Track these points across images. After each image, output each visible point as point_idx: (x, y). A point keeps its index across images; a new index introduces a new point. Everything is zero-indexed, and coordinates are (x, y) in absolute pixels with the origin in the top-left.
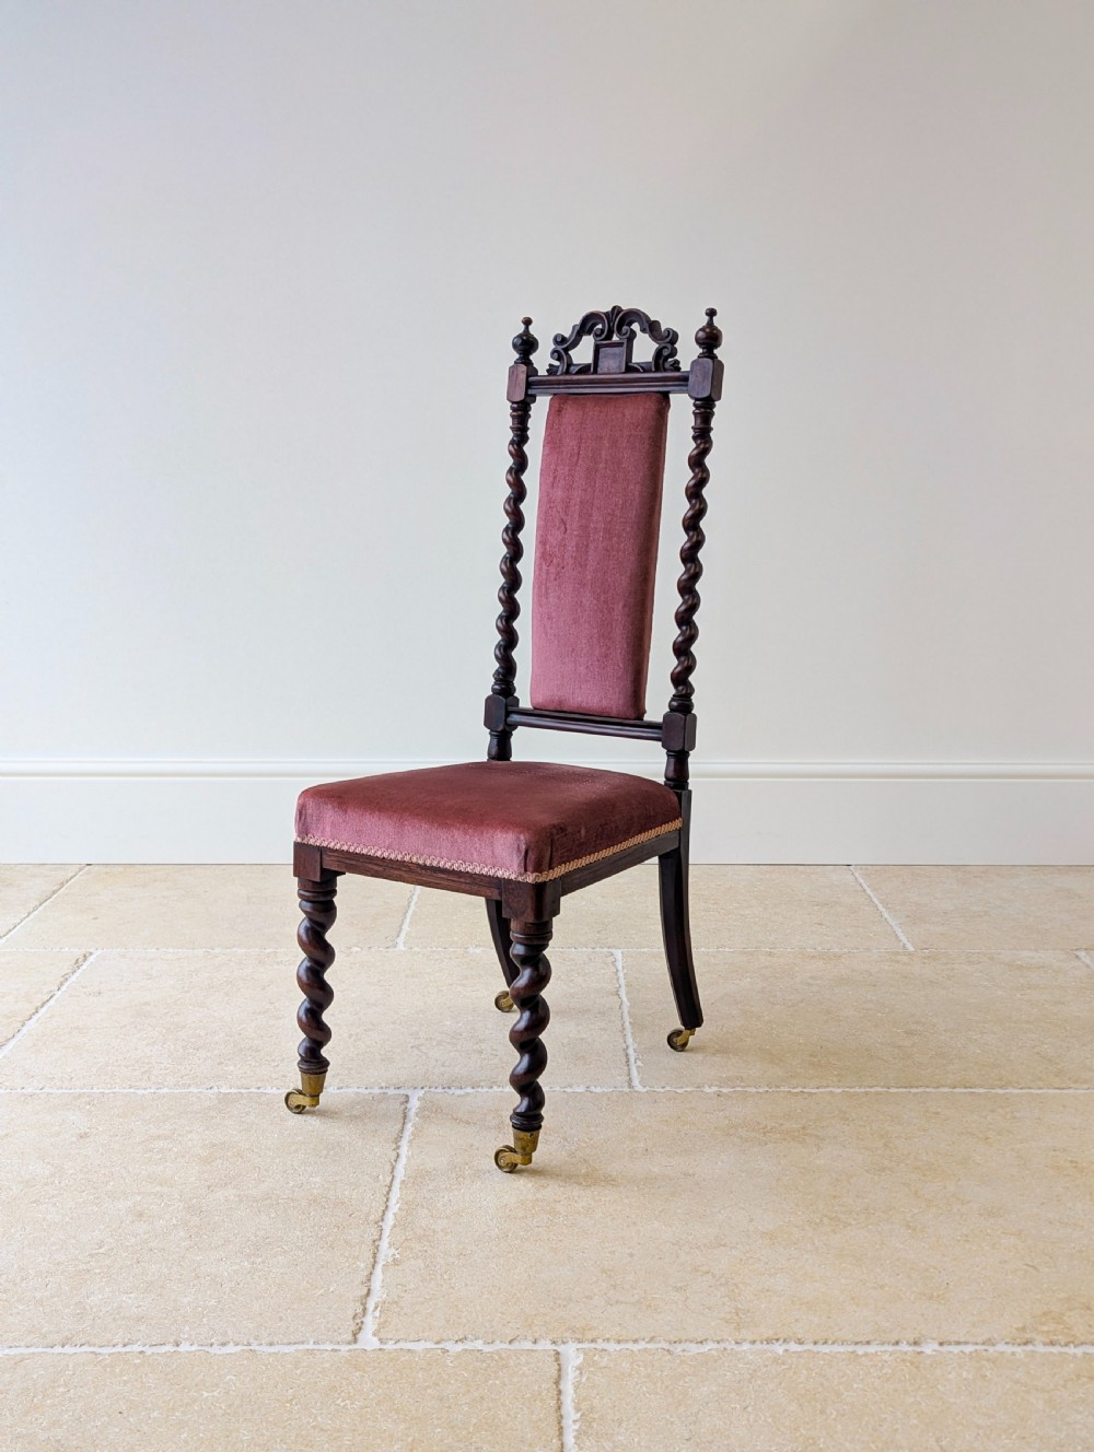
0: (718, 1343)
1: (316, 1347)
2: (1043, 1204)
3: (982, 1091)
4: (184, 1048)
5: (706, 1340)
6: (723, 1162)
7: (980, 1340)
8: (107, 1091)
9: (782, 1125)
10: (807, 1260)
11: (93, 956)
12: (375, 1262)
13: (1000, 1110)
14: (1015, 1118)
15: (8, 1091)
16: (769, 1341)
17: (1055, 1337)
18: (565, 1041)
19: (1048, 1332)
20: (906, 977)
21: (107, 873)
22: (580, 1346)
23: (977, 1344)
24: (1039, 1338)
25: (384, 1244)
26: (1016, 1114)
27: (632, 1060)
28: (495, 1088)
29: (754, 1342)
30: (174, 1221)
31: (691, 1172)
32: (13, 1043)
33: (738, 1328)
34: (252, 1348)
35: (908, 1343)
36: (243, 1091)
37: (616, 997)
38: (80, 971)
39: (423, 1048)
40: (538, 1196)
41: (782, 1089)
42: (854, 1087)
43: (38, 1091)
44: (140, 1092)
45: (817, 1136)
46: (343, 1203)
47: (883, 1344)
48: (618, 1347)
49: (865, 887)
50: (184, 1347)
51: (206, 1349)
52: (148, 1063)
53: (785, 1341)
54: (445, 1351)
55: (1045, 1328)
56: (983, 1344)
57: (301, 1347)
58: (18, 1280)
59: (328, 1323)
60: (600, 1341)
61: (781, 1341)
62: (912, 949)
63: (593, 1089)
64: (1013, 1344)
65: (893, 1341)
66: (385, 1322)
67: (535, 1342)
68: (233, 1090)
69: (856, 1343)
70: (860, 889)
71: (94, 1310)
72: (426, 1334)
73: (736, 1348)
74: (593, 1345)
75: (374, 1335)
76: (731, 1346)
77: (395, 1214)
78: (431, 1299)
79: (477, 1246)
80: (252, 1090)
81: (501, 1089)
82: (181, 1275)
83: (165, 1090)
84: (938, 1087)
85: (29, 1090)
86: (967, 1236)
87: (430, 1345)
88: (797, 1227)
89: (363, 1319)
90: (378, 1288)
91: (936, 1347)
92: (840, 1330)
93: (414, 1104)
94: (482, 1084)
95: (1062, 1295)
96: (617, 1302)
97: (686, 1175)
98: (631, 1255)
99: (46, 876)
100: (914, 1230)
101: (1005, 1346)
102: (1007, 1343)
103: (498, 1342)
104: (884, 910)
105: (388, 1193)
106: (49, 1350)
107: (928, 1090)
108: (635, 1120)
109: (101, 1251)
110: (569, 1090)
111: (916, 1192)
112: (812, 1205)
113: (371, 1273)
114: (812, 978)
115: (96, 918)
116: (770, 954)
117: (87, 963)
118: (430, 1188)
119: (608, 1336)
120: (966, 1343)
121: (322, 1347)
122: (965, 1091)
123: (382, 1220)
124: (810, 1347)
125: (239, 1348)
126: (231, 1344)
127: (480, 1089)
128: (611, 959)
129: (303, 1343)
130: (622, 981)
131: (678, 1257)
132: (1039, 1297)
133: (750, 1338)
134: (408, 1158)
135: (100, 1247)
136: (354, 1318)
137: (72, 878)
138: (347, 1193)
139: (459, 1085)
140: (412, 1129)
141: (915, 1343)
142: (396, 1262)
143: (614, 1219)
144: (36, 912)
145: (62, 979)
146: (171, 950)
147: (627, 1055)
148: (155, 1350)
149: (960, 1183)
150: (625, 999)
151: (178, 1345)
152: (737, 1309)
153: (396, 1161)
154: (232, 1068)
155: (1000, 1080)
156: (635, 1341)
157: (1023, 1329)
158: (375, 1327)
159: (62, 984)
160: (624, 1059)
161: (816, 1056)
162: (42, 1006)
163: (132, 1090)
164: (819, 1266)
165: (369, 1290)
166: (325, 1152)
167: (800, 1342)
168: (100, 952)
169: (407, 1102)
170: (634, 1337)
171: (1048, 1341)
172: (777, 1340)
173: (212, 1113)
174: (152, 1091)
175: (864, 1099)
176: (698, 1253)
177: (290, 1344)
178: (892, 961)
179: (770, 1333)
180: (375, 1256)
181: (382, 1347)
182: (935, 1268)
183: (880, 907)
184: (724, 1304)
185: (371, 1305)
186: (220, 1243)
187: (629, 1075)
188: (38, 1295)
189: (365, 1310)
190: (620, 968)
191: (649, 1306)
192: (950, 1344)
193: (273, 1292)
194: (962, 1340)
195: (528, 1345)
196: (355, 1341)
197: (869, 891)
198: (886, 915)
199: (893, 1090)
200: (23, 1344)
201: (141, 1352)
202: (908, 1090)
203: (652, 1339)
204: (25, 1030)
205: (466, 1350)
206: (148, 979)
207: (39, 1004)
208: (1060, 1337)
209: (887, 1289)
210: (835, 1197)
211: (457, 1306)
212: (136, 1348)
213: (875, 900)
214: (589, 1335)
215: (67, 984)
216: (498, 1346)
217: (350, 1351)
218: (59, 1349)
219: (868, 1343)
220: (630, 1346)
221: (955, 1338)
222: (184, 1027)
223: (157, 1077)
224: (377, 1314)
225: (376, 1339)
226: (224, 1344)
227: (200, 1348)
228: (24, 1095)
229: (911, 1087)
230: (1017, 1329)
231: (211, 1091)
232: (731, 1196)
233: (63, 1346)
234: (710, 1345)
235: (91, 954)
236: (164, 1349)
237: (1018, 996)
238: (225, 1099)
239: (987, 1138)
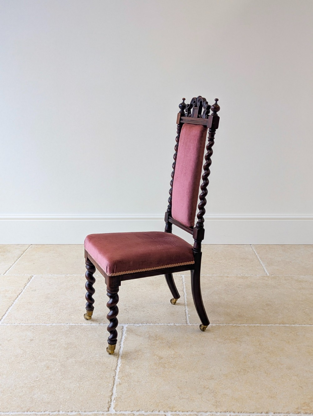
0: (211, 412)
1: (98, 413)
2: (304, 365)
3: (288, 325)
4: (60, 309)
5: (207, 411)
6: (213, 350)
7: (285, 412)
8: (38, 325)
9: (230, 337)
10: (236, 384)
11: (33, 277)
12: (114, 384)
13: (293, 332)
14: (297, 335)
15: (10, 324)
16: (225, 412)
17: (307, 411)
18: (168, 307)
19: (305, 409)
20: (266, 285)
21: (36, 248)
22: (172, 413)
23: (284, 413)
24: (302, 411)
25: (117, 377)
26: (297, 333)
27: (187, 314)
28: (148, 324)
29: (221, 412)
30: (57, 370)
31: (204, 354)
32: (11, 307)
33: (216, 408)
34: (79, 413)
35: (265, 413)
36: (77, 325)
37: (183, 292)
38: (30, 282)
39: (127, 310)
40: (160, 361)
41: (230, 325)
42: (251, 324)
43: (19, 325)
44: (47, 325)
45: (240, 341)
46: (105, 364)
47: (258, 413)
48: (183, 414)
49: (256, 252)
50: (61, 413)
51: (67, 413)
52: (50, 315)
53: (230, 412)
54: (134, 414)
55: (304, 408)
56: (286, 413)
57: (94, 413)
58: (14, 390)
59: (101, 404)
60: (177, 411)
61: (229, 412)
62: (268, 275)
63: (176, 324)
64: (295, 413)
65: (261, 412)
66: (117, 404)
67: (159, 412)
68: (74, 324)
69: (250, 413)
70: (254, 253)
71: (36, 400)
72: (128, 409)
73: (215, 414)
74: (175, 413)
75: (114, 409)
76: (214, 413)
77: (119, 367)
78: (130, 397)
79: (143, 378)
80: (79, 324)
81: (149, 324)
82: (59, 388)
83: (54, 324)
84: (275, 324)
85: (16, 324)
86: (282, 376)
87: (130, 412)
88: (234, 373)
89: (111, 403)
90: (115, 393)
91: (273, 414)
92: (246, 408)
93: (125, 329)
94: (144, 322)
95: (309, 397)
96: (182, 398)
97: (202, 354)
98: (186, 382)
99: (19, 249)
100: (267, 374)
101: (293, 414)
102: (293, 413)
103: (149, 412)
104: (260, 261)
105: (118, 360)
106: (23, 413)
107: (272, 325)
108: (188, 335)
109: (37, 379)
110: (169, 325)
111: (268, 361)
112: (238, 365)
113: (113, 388)
114: (239, 285)
115: (34, 264)
116: (227, 277)
117: (32, 280)
118: (130, 358)
119: (180, 410)
120: (281, 413)
121: (99, 413)
122: (283, 325)
123: (116, 369)
124: (237, 414)
125: (76, 413)
126: (74, 412)
127: (143, 324)
128: (181, 278)
129: (94, 411)
130: (185, 286)
131: (200, 383)
132: (302, 397)
133: (220, 411)
134: (123, 348)
135: (37, 378)
136: (108, 403)
137: (27, 249)
138: (106, 360)
139: (138, 323)
140: (124, 338)
141: (267, 413)
142: (120, 384)
143: (181, 369)
144: (17, 261)
145: (25, 285)
146: (55, 275)
147: (186, 312)
148: (52, 413)
149: (281, 358)
150: (185, 293)
151: (59, 412)
152: (216, 401)
153: (120, 349)
154: (73, 317)
155: (293, 321)
156: (187, 412)
157: (298, 408)
158: (114, 406)
159: (25, 287)
160: (185, 314)
161: (240, 313)
162: (19, 295)
163: (45, 324)
164: (240, 386)
165: (112, 393)
166: (100, 346)
167: (234, 412)
168: (35, 276)
169: (123, 328)
170: (187, 410)
171: (305, 412)
172: (228, 412)
173: (68, 332)
174: (51, 324)
175: (254, 328)
176: (205, 381)
177: (90, 412)
178: (263, 279)
179: (225, 409)
180: (114, 382)
181: (116, 413)
182: (273, 387)
183: (260, 259)
184: (213, 399)
185: (113, 399)
186: (70, 377)
187: (186, 319)
188: (20, 394)
189: (111, 400)
190: (184, 282)
191: (191, 400)
192: (277, 413)
193: (85, 394)
194: (280, 412)
195: (157, 413)
196: (109, 411)
197: (256, 254)
198: (261, 263)
199: (262, 325)
200: (16, 411)
201: (49, 414)
202: (267, 325)
203: (192, 411)
204: (14, 303)
205: (140, 414)
206: (49, 285)
207: (18, 294)
208: (308, 411)
209: (259, 394)
210: (245, 362)
211: (137, 399)
212: (47, 413)
213: (258, 257)
214: (174, 410)
215: (26, 287)
216: (149, 413)
217: (107, 414)
218: (26, 413)
219: (253, 413)
220: (186, 413)
221: (278, 411)
222: (59, 302)
223: (52, 320)
224: (115, 401)
225: (114, 410)
226: (72, 412)
227: (65, 413)
228: (14, 326)
229: (267, 324)
230: (296, 408)
231: (67, 325)
232: (215, 362)
233: (27, 412)
234: (209, 413)
235: (33, 276)
236: (55, 413)
237: (299, 292)
238: (72, 327)
239: (289, 342)
